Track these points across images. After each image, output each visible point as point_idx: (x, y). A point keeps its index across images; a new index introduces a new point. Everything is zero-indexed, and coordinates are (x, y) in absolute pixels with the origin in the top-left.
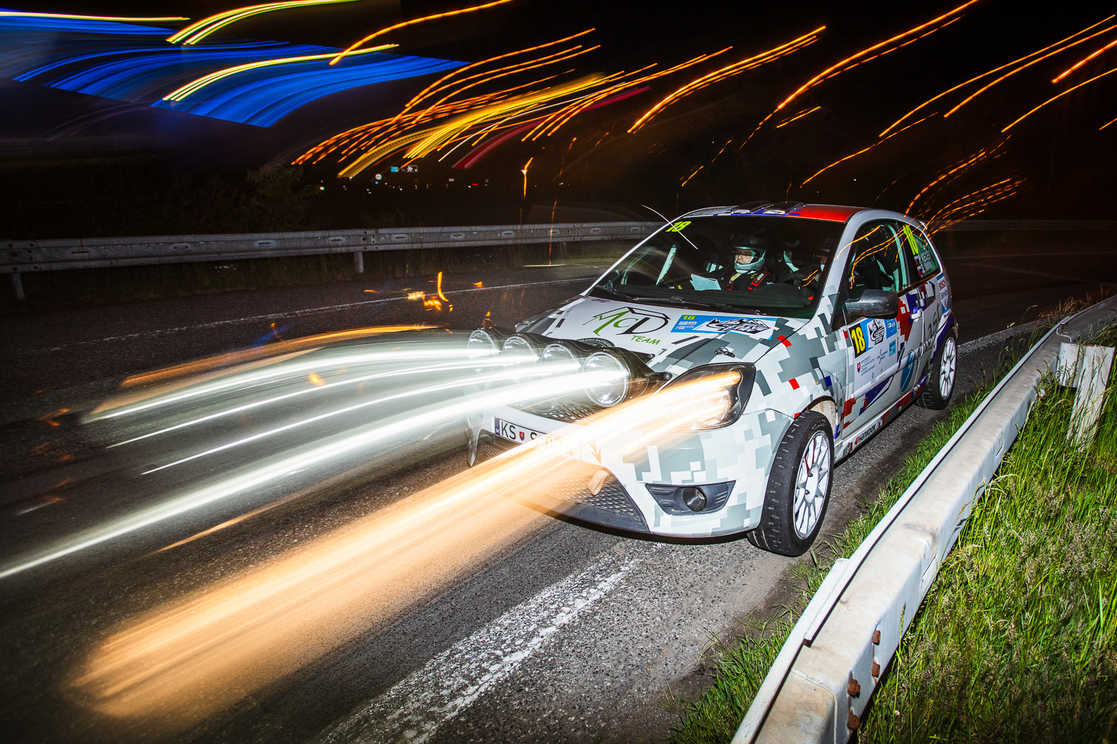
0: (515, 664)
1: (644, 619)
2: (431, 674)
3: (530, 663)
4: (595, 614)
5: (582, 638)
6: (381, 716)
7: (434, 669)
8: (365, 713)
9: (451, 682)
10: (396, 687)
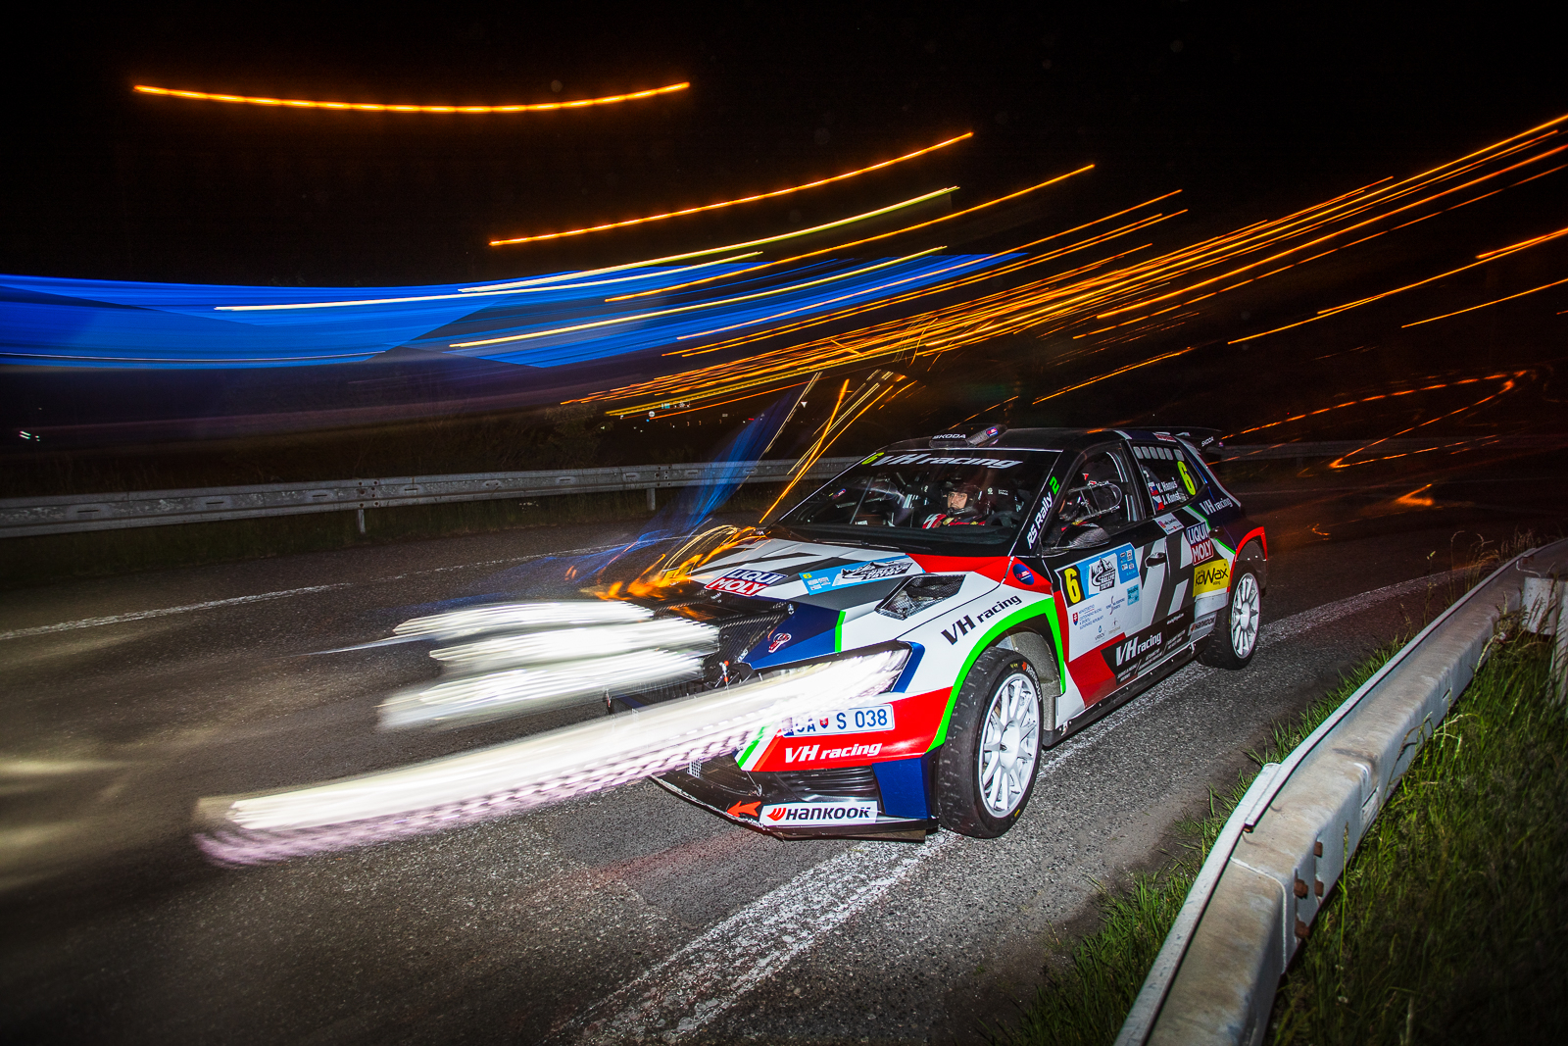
0: (882, 889)
1: (1013, 860)
2: (799, 889)
3: (897, 889)
4: (959, 849)
5: (948, 872)
6: (758, 920)
7: (801, 885)
8: (742, 917)
9: (820, 899)
10: (766, 897)
